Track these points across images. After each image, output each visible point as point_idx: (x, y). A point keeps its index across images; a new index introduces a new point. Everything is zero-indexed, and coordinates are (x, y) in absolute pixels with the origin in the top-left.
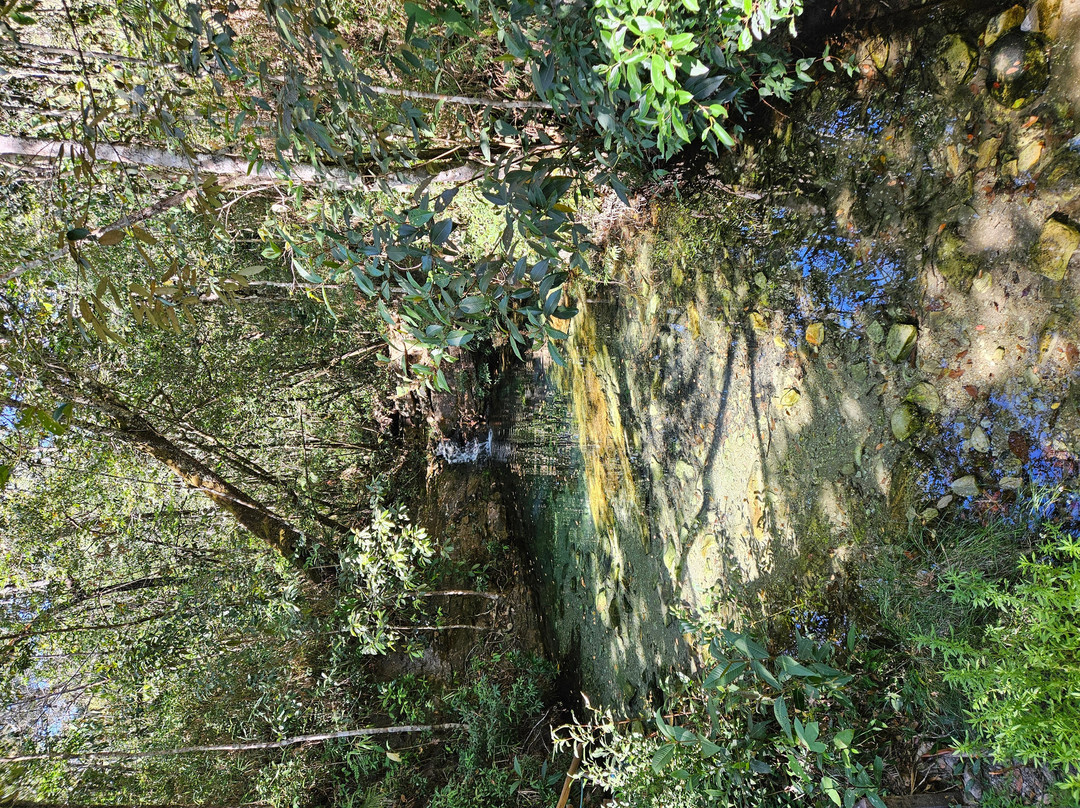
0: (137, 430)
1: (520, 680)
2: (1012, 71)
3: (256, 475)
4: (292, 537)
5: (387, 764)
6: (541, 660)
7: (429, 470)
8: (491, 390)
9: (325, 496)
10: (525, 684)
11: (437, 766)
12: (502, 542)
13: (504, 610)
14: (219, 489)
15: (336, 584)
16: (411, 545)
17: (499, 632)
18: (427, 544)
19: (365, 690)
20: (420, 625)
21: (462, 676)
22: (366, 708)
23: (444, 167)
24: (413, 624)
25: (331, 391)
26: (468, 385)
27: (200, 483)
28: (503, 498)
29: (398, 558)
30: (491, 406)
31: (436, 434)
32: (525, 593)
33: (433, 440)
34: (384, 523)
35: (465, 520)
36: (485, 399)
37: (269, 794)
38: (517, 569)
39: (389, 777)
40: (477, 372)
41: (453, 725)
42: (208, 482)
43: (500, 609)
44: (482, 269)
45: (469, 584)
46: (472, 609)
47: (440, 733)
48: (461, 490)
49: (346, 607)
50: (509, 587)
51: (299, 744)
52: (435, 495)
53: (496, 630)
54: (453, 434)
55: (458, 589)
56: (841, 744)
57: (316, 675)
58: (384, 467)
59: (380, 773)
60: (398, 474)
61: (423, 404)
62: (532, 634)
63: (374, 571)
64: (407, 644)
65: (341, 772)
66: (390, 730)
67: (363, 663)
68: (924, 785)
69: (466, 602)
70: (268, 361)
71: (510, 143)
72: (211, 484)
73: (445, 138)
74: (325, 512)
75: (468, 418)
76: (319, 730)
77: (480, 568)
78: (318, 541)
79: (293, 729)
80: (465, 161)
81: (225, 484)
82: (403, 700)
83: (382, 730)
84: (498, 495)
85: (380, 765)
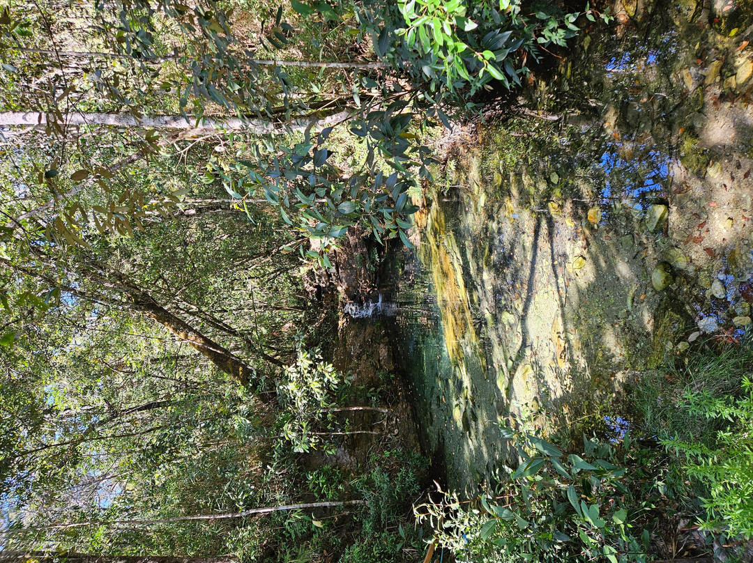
0: (145, 303)
1: (403, 470)
2: (727, 8)
3: (225, 330)
4: (248, 372)
5: (313, 529)
6: (418, 455)
7: (340, 323)
8: (379, 266)
9: (273, 343)
10: (407, 472)
11: (348, 530)
12: (390, 372)
13: (392, 420)
14: (199, 341)
15: (277, 404)
16: (324, 376)
17: (389, 436)
18: (334, 375)
19: (298, 477)
20: (334, 431)
21: (364, 468)
22: (298, 490)
23: (330, 113)
24: (329, 431)
25: (275, 271)
26: (363, 263)
27: (186, 336)
28: (390, 342)
29: (315, 385)
30: (380, 278)
31: (344, 298)
32: (406, 408)
33: (342, 302)
34: (305, 361)
35: (364, 357)
36: (376, 272)
37: (235, 549)
38: (400, 391)
39: (315, 538)
40: (369, 254)
41: (358, 501)
42: (192, 336)
43: (390, 419)
44: (354, 182)
45: (367, 402)
46: (370, 420)
47: (350, 507)
48: (361, 336)
49: (283, 420)
50: (395, 404)
51: (255, 514)
52: (344, 340)
53: (387, 434)
54: (355, 297)
55: (360, 406)
56: (618, 520)
57: (264, 467)
58: (311, 322)
59: (309, 534)
60: (320, 327)
61: (334, 278)
62: (412, 436)
63: (299, 394)
64: (324, 444)
65: (282, 535)
66: (314, 505)
67: (296, 458)
68: (683, 552)
69: (366, 415)
70: (230, 253)
71: (375, 93)
72: (193, 338)
73: (332, 93)
74: (272, 354)
75: (364, 286)
76: (268, 505)
77: (375, 391)
78: (264, 374)
79: (249, 504)
80: (344, 107)
81: (203, 337)
82: (323, 484)
83: (309, 505)
84: (387, 339)
85: (309, 529)
